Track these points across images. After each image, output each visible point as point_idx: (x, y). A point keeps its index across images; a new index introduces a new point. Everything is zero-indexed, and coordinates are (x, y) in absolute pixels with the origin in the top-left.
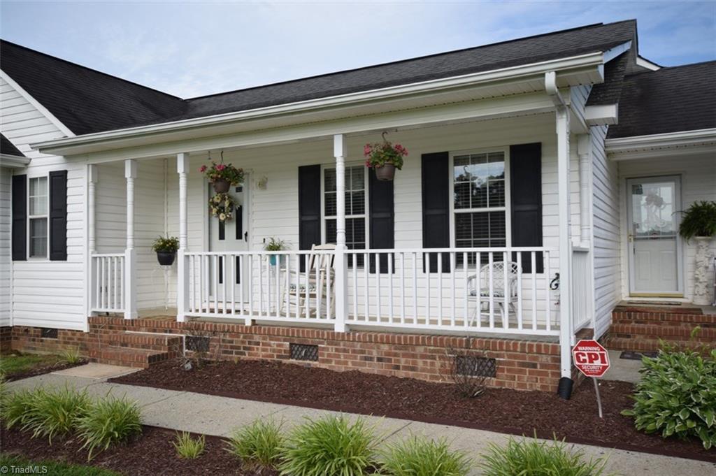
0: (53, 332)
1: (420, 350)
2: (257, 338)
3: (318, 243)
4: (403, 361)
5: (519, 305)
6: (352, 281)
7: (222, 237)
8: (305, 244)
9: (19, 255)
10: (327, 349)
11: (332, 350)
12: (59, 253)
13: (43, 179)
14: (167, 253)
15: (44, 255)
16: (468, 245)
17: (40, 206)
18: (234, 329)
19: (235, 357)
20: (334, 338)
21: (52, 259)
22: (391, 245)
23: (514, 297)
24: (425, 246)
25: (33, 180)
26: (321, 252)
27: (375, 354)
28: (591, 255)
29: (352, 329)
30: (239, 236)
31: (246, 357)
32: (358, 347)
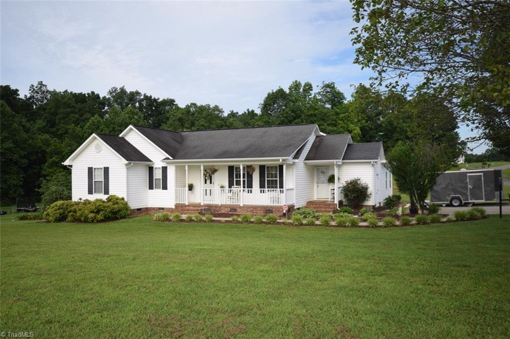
0: (163, 209)
1: (258, 209)
2: (222, 208)
3: (233, 185)
4: (255, 211)
5: (279, 200)
6: (244, 195)
7: (206, 183)
8: (230, 187)
9: (151, 187)
10: (239, 210)
11: (240, 210)
12: (165, 187)
13: (160, 168)
14: (191, 187)
15: (160, 188)
16: (269, 188)
17: (158, 175)
18: (216, 206)
19: (216, 212)
20: (240, 207)
21: (163, 189)
22: (252, 188)
23: (278, 198)
24: (260, 188)
25: (155, 168)
26: (235, 188)
27: (249, 210)
28: (295, 190)
29: (244, 205)
30: (211, 183)
31: (220, 212)
32: (246, 209)
